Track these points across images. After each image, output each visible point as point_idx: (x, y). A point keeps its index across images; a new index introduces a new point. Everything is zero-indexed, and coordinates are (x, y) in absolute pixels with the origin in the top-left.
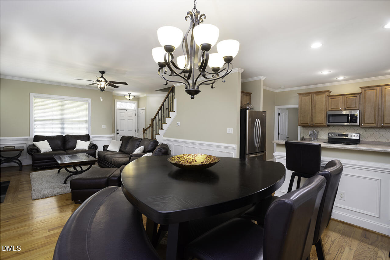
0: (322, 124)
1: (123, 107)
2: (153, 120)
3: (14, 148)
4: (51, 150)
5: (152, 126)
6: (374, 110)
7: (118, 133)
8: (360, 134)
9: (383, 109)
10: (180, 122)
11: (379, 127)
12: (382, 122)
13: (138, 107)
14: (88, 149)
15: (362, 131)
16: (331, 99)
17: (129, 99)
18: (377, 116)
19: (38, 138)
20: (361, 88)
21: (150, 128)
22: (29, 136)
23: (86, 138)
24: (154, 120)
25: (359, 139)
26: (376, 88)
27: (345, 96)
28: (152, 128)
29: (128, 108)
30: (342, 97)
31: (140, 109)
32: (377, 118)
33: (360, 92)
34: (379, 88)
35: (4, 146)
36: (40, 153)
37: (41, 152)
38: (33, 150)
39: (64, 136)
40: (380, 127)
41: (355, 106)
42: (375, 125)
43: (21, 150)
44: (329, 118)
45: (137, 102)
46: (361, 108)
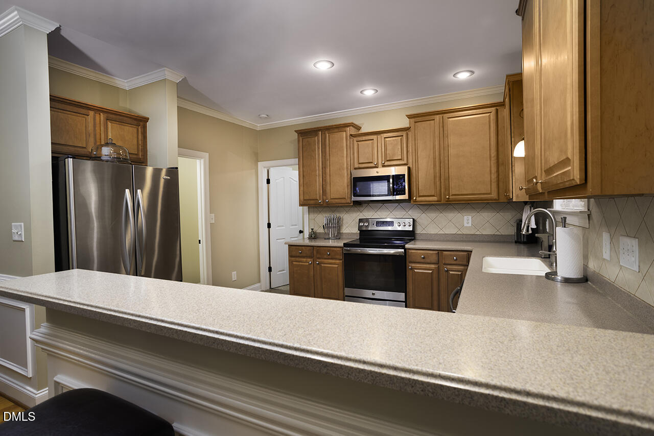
0: (343, 201)
6: (433, 166)
8: (413, 219)
9: (447, 162)
11: (442, 202)
12: (447, 193)
15: (416, 214)
16: (357, 141)
18: (438, 179)
20: (410, 117)
25: (411, 229)
26: (432, 117)
27: (382, 135)
30: (376, 136)
32: (438, 183)
33: (407, 126)
34: (438, 116)
40: (445, 202)
41: (400, 158)
42: (435, 198)
44: (355, 186)
46: (411, 161)
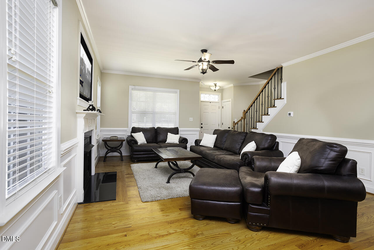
1: (206, 100)
2: (245, 113)
3: (117, 139)
4: (146, 142)
5: (244, 119)
7: (202, 127)
10: (293, 112)
13: (222, 99)
14: (179, 143)
17: (215, 90)
19: (135, 130)
21: (241, 121)
22: (128, 127)
23: (175, 131)
24: (247, 112)
28: (244, 121)
29: (211, 100)
31: (224, 101)
35: (109, 136)
36: (137, 145)
37: (139, 144)
38: (132, 141)
39: (156, 128)
43: (122, 141)
45: (221, 94)
